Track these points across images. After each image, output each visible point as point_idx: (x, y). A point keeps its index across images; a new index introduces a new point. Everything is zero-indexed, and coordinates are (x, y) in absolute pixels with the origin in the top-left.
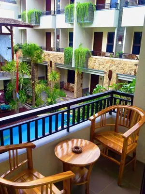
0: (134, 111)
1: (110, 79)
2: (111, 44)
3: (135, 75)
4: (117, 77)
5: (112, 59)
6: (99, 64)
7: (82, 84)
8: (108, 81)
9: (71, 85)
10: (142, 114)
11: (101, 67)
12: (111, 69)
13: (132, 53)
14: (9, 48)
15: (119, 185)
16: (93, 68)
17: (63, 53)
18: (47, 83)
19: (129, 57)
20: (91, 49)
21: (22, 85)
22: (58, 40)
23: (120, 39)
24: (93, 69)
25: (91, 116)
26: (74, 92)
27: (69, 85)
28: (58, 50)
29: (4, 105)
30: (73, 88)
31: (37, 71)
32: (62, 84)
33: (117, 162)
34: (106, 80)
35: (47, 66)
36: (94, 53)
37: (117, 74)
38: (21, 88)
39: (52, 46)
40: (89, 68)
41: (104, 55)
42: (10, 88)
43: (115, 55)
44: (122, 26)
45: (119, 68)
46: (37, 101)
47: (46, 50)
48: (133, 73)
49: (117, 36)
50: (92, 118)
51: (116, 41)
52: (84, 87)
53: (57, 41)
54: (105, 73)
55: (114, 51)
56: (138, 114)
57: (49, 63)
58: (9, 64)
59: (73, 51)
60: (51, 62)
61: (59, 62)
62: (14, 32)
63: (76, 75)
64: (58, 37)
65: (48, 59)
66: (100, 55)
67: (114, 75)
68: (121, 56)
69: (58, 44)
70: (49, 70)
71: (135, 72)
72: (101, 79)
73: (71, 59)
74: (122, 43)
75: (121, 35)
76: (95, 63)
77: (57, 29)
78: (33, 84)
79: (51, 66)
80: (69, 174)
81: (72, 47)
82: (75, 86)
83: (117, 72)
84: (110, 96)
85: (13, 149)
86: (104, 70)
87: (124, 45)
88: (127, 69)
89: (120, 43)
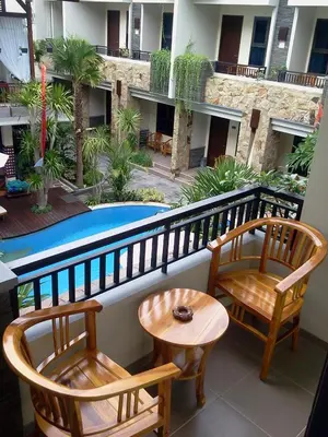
0: (302, 233)
1: (254, 130)
2: (260, 45)
3: (312, 123)
4: (271, 125)
5: (262, 82)
6: (231, 93)
7: (189, 139)
8: (249, 133)
9: (165, 138)
10: (318, 243)
11: (235, 101)
12: (258, 107)
13: (309, 71)
14: (24, 51)
15: (263, 379)
16: (217, 102)
17: (149, 64)
18: (109, 132)
19: (299, 80)
20: (214, 58)
21: (54, 138)
22: (137, 32)
23: (283, 35)
24: (216, 105)
25: (212, 240)
26: (170, 154)
27: (160, 138)
28: (136, 56)
29: (13, 182)
30: (168, 146)
31: (88, 102)
32: (144, 135)
33: (262, 336)
34: (245, 131)
35: (109, 93)
36: (220, 68)
37: (271, 119)
38: (52, 144)
39: (122, 45)
40: (208, 101)
41: (242, 71)
42: (27, 145)
43: (269, 74)
44: (289, 4)
45: (277, 105)
46: (87, 174)
47: (109, 54)
48: (307, 118)
49: (276, 28)
50: (214, 244)
51: (274, 40)
52: (194, 145)
53: (133, 33)
54: (245, 115)
55: (266, 64)
56: (310, 242)
57: (114, 86)
58: (24, 90)
59: (172, 61)
60: (119, 83)
61: (137, 83)
62: (34, 11)
63: (176, 117)
64: (137, 25)
65: (114, 76)
66: (233, 72)
67: (264, 121)
68: (281, 77)
69: (136, 40)
70: (114, 103)
71: (312, 116)
72: (234, 127)
73: (167, 78)
74: (287, 45)
75: (285, 26)
76: (221, 90)
77: (134, 4)
78: (79, 137)
79: (119, 93)
80: (170, 369)
81: (170, 49)
82: (174, 142)
83: (270, 115)
84: (252, 197)
85: (60, 316)
86: (241, 108)
87: (292, 51)
88: (294, 108)
89: (282, 45)
